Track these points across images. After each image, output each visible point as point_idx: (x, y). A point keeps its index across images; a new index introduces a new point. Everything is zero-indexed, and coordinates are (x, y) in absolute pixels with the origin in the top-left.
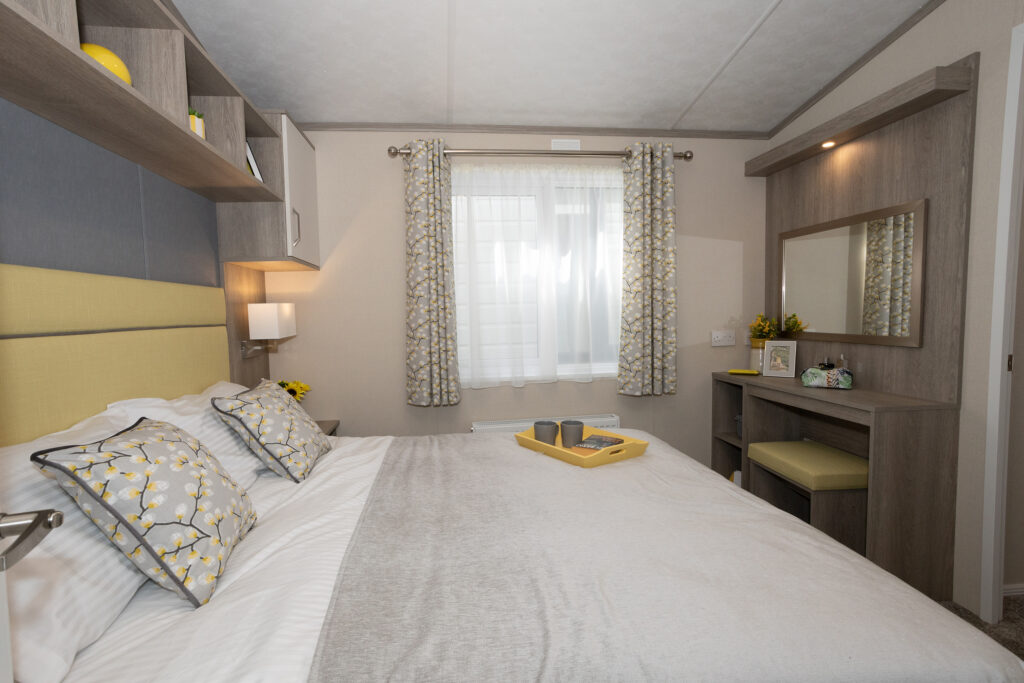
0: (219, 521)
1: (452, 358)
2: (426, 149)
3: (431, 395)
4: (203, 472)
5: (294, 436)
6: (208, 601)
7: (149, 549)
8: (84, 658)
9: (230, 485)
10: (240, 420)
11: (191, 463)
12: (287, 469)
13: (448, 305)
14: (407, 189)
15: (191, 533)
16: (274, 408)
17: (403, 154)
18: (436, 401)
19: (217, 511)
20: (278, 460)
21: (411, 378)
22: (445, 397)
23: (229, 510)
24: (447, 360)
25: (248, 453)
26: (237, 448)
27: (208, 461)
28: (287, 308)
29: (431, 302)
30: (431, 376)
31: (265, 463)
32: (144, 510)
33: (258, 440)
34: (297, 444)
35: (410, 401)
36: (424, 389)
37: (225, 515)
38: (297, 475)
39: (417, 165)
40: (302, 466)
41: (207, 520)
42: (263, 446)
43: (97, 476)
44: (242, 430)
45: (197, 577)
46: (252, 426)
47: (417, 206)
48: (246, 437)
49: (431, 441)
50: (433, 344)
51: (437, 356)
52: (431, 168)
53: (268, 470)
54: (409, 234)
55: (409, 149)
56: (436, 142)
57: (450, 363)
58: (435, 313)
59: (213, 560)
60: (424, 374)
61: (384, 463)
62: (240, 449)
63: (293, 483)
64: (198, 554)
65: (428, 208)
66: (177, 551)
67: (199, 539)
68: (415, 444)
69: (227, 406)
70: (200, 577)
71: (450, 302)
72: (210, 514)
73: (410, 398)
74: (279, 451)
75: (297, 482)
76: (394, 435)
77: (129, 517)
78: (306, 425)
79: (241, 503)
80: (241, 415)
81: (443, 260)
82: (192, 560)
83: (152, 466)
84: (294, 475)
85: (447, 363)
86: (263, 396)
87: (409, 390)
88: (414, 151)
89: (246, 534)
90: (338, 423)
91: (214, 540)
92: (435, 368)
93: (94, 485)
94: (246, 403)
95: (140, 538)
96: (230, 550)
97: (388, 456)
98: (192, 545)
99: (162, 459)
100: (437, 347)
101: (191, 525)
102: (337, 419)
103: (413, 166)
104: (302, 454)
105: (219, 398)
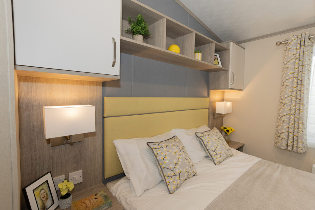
0: (180, 172)
1: (302, 132)
2: (297, 39)
3: (287, 145)
4: (180, 157)
5: (217, 149)
6: (173, 193)
7: (163, 173)
8: (146, 192)
9: (188, 162)
10: (202, 140)
11: (178, 154)
12: (213, 159)
13: (301, 108)
14: (284, 58)
15: (172, 173)
16: (213, 139)
17: (284, 43)
18: (290, 148)
19: (181, 169)
20: (211, 155)
21: (278, 135)
22: (295, 148)
23: (185, 170)
24: (298, 133)
25: (204, 150)
26: (200, 148)
27: (183, 154)
28: (229, 104)
29: (292, 106)
30: (288, 137)
31: (208, 155)
32: (163, 163)
33: (206, 147)
34: (218, 152)
35: (276, 145)
36: (283, 142)
37: (183, 171)
38: (216, 162)
39: (291, 47)
40: (218, 160)
41: (177, 171)
42: (207, 150)
43: (156, 151)
44: (203, 143)
45: (171, 185)
46: (205, 143)
47: (288, 65)
48: (203, 145)
49: (278, 167)
50: (290, 124)
51: (292, 129)
52: (298, 47)
53: (208, 157)
54: (283, 77)
55: (287, 41)
56: (303, 35)
57: (300, 134)
58: (293, 111)
59: (176, 183)
60: (284, 136)
61: (249, 170)
62: (201, 148)
63: (214, 164)
64: (173, 180)
65: (295, 65)
66: (168, 176)
67: (174, 175)
68: (268, 166)
69: (199, 135)
70: (172, 186)
71: (303, 107)
72: (178, 170)
73: (276, 144)
74: (212, 153)
75: (216, 165)
76: (262, 158)
77: (161, 163)
78: (223, 146)
79: (190, 168)
80: (203, 139)
81: (301, 88)
82: (171, 180)
83: (168, 152)
84: (215, 162)
85: (298, 134)
86: (211, 134)
87: (276, 140)
88: (289, 41)
89: (191, 177)
90: (244, 145)
91: (178, 177)
92: (291, 135)
93: (155, 153)
94: (205, 136)
95: (162, 169)
96: (182, 181)
97: (252, 167)
98: (172, 176)
99: (171, 151)
100: (293, 126)
101: (173, 171)
102: (244, 143)
103: (288, 48)
104: (219, 156)
105: (198, 132)
